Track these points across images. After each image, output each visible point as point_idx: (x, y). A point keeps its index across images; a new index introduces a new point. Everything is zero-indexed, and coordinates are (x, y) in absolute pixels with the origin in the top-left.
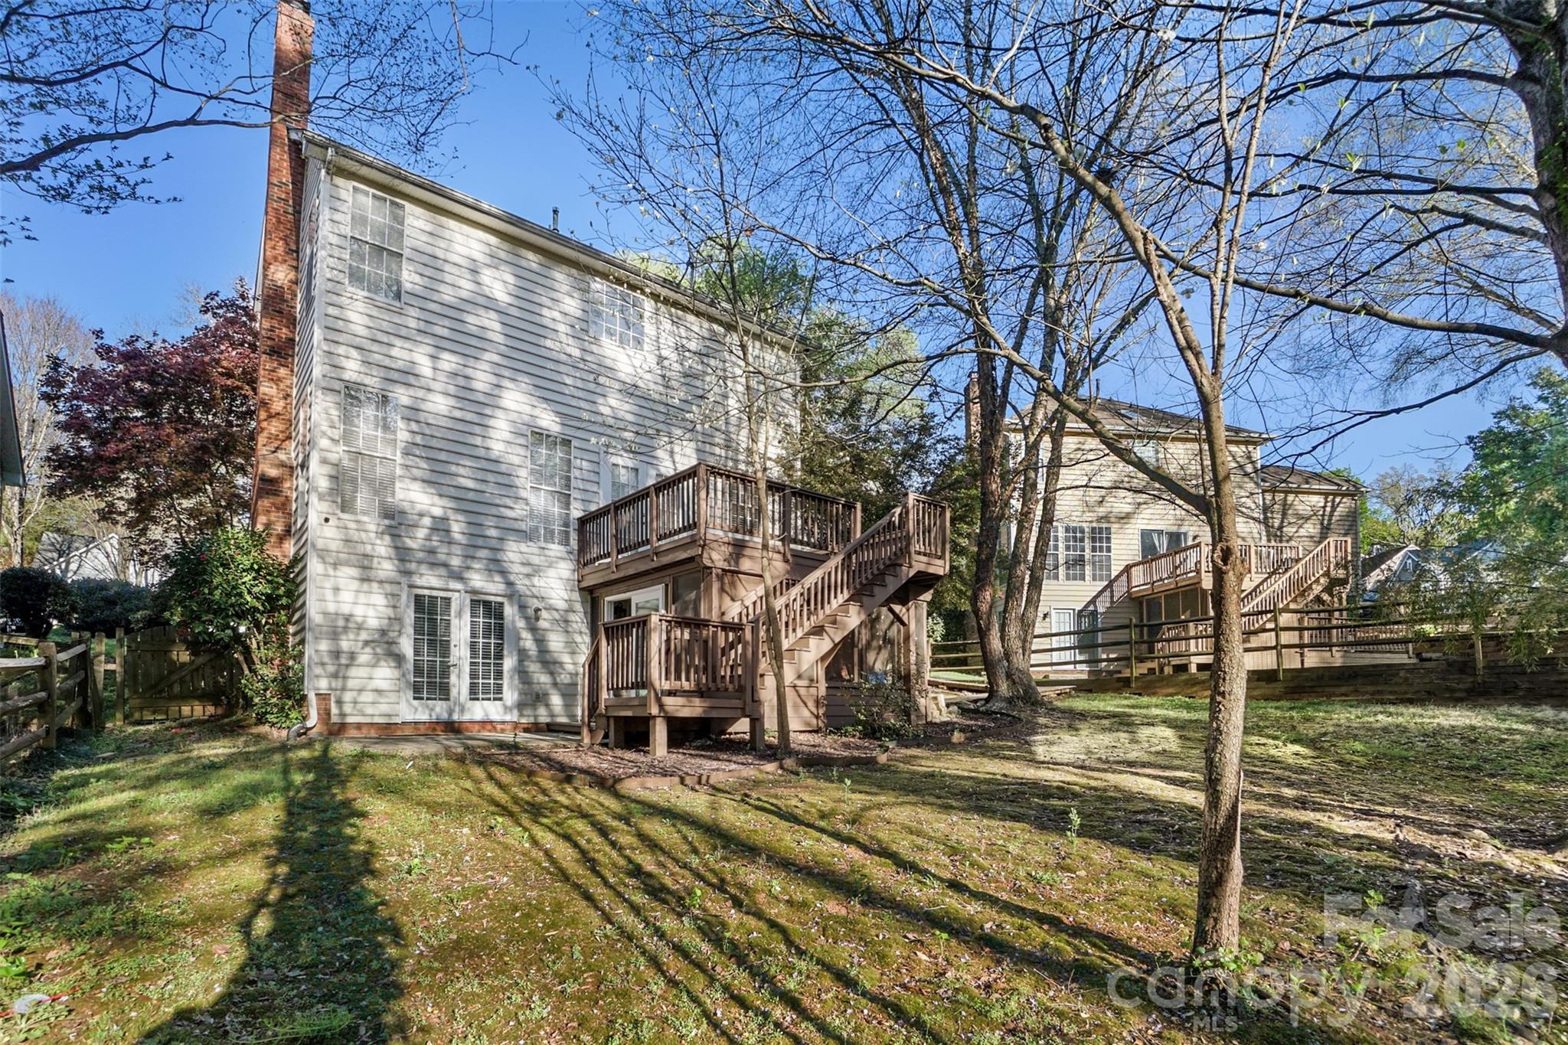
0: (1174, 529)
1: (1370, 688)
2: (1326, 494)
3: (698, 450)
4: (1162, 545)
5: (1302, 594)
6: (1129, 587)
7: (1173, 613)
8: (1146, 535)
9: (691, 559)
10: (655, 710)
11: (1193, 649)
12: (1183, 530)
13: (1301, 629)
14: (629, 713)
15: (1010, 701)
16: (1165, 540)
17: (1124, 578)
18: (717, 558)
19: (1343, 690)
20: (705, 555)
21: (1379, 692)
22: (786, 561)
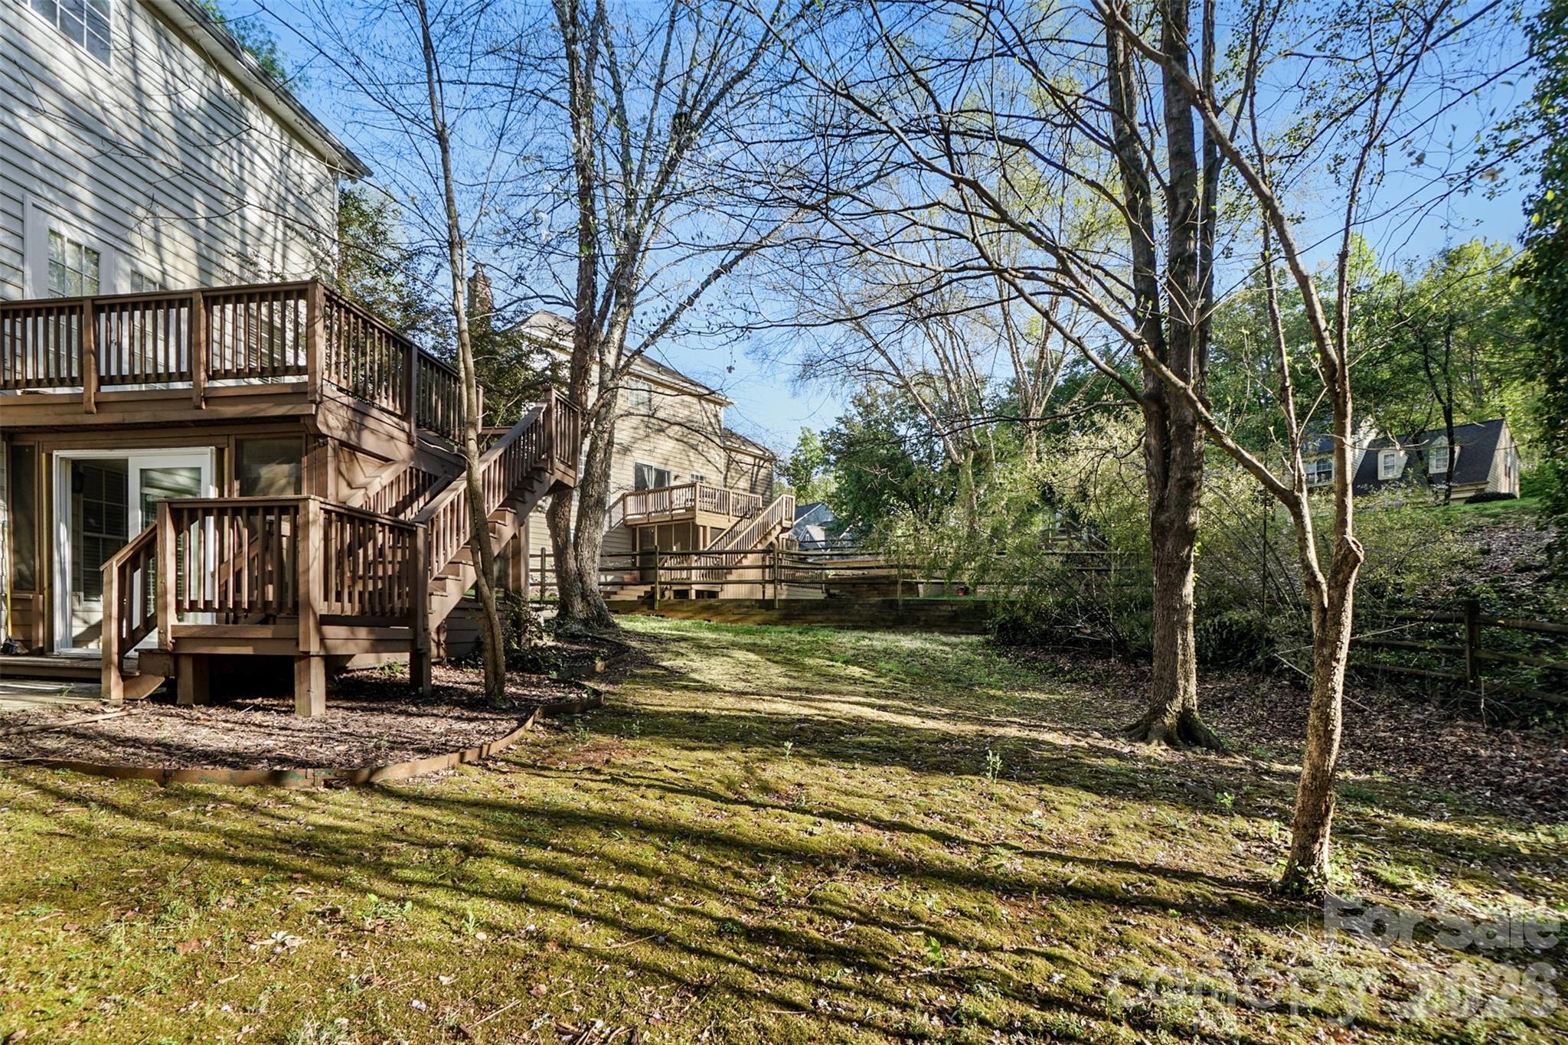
0: (662, 467)
1: (836, 617)
2: (755, 457)
3: (199, 255)
4: (651, 480)
5: (765, 537)
6: (624, 514)
7: (665, 543)
8: (639, 469)
9: (295, 419)
10: (314, 648)
11: (694, 579)
12: (668, 469)
13: (763, 567)
14: (248, 651)
15: (585, 622)
16: (654, 475)
17: (620, 505)
18: (333, 421)
19: (820, 618)
20: (320, 418)
21: (843, 621)
22: (410, 443)
